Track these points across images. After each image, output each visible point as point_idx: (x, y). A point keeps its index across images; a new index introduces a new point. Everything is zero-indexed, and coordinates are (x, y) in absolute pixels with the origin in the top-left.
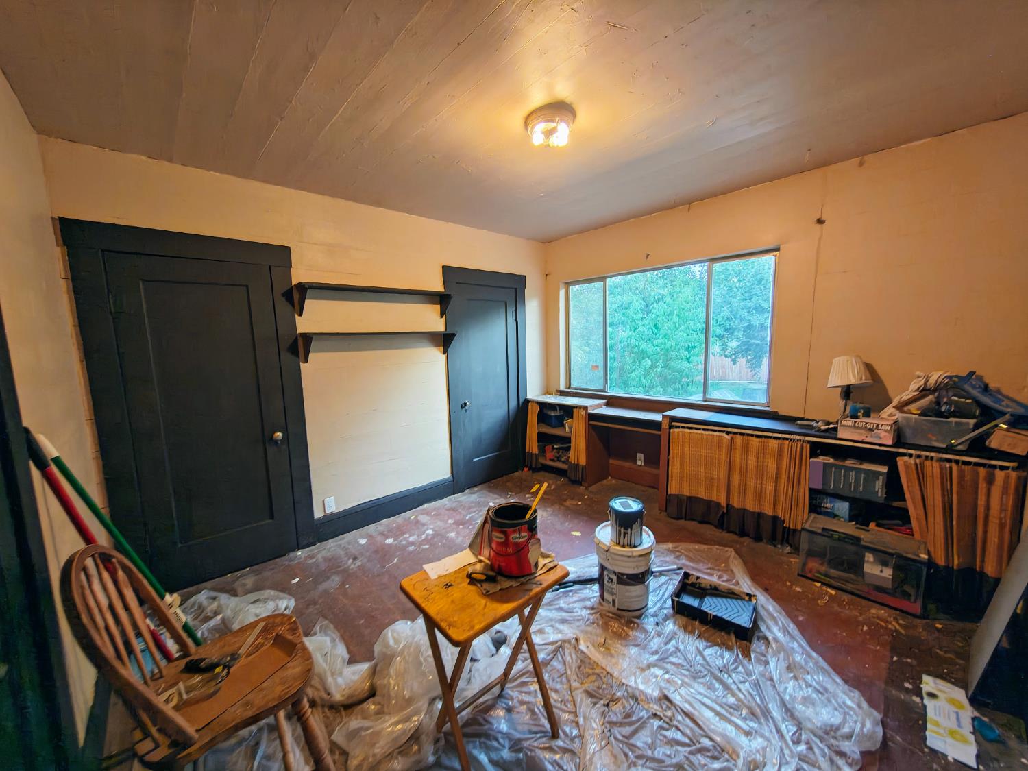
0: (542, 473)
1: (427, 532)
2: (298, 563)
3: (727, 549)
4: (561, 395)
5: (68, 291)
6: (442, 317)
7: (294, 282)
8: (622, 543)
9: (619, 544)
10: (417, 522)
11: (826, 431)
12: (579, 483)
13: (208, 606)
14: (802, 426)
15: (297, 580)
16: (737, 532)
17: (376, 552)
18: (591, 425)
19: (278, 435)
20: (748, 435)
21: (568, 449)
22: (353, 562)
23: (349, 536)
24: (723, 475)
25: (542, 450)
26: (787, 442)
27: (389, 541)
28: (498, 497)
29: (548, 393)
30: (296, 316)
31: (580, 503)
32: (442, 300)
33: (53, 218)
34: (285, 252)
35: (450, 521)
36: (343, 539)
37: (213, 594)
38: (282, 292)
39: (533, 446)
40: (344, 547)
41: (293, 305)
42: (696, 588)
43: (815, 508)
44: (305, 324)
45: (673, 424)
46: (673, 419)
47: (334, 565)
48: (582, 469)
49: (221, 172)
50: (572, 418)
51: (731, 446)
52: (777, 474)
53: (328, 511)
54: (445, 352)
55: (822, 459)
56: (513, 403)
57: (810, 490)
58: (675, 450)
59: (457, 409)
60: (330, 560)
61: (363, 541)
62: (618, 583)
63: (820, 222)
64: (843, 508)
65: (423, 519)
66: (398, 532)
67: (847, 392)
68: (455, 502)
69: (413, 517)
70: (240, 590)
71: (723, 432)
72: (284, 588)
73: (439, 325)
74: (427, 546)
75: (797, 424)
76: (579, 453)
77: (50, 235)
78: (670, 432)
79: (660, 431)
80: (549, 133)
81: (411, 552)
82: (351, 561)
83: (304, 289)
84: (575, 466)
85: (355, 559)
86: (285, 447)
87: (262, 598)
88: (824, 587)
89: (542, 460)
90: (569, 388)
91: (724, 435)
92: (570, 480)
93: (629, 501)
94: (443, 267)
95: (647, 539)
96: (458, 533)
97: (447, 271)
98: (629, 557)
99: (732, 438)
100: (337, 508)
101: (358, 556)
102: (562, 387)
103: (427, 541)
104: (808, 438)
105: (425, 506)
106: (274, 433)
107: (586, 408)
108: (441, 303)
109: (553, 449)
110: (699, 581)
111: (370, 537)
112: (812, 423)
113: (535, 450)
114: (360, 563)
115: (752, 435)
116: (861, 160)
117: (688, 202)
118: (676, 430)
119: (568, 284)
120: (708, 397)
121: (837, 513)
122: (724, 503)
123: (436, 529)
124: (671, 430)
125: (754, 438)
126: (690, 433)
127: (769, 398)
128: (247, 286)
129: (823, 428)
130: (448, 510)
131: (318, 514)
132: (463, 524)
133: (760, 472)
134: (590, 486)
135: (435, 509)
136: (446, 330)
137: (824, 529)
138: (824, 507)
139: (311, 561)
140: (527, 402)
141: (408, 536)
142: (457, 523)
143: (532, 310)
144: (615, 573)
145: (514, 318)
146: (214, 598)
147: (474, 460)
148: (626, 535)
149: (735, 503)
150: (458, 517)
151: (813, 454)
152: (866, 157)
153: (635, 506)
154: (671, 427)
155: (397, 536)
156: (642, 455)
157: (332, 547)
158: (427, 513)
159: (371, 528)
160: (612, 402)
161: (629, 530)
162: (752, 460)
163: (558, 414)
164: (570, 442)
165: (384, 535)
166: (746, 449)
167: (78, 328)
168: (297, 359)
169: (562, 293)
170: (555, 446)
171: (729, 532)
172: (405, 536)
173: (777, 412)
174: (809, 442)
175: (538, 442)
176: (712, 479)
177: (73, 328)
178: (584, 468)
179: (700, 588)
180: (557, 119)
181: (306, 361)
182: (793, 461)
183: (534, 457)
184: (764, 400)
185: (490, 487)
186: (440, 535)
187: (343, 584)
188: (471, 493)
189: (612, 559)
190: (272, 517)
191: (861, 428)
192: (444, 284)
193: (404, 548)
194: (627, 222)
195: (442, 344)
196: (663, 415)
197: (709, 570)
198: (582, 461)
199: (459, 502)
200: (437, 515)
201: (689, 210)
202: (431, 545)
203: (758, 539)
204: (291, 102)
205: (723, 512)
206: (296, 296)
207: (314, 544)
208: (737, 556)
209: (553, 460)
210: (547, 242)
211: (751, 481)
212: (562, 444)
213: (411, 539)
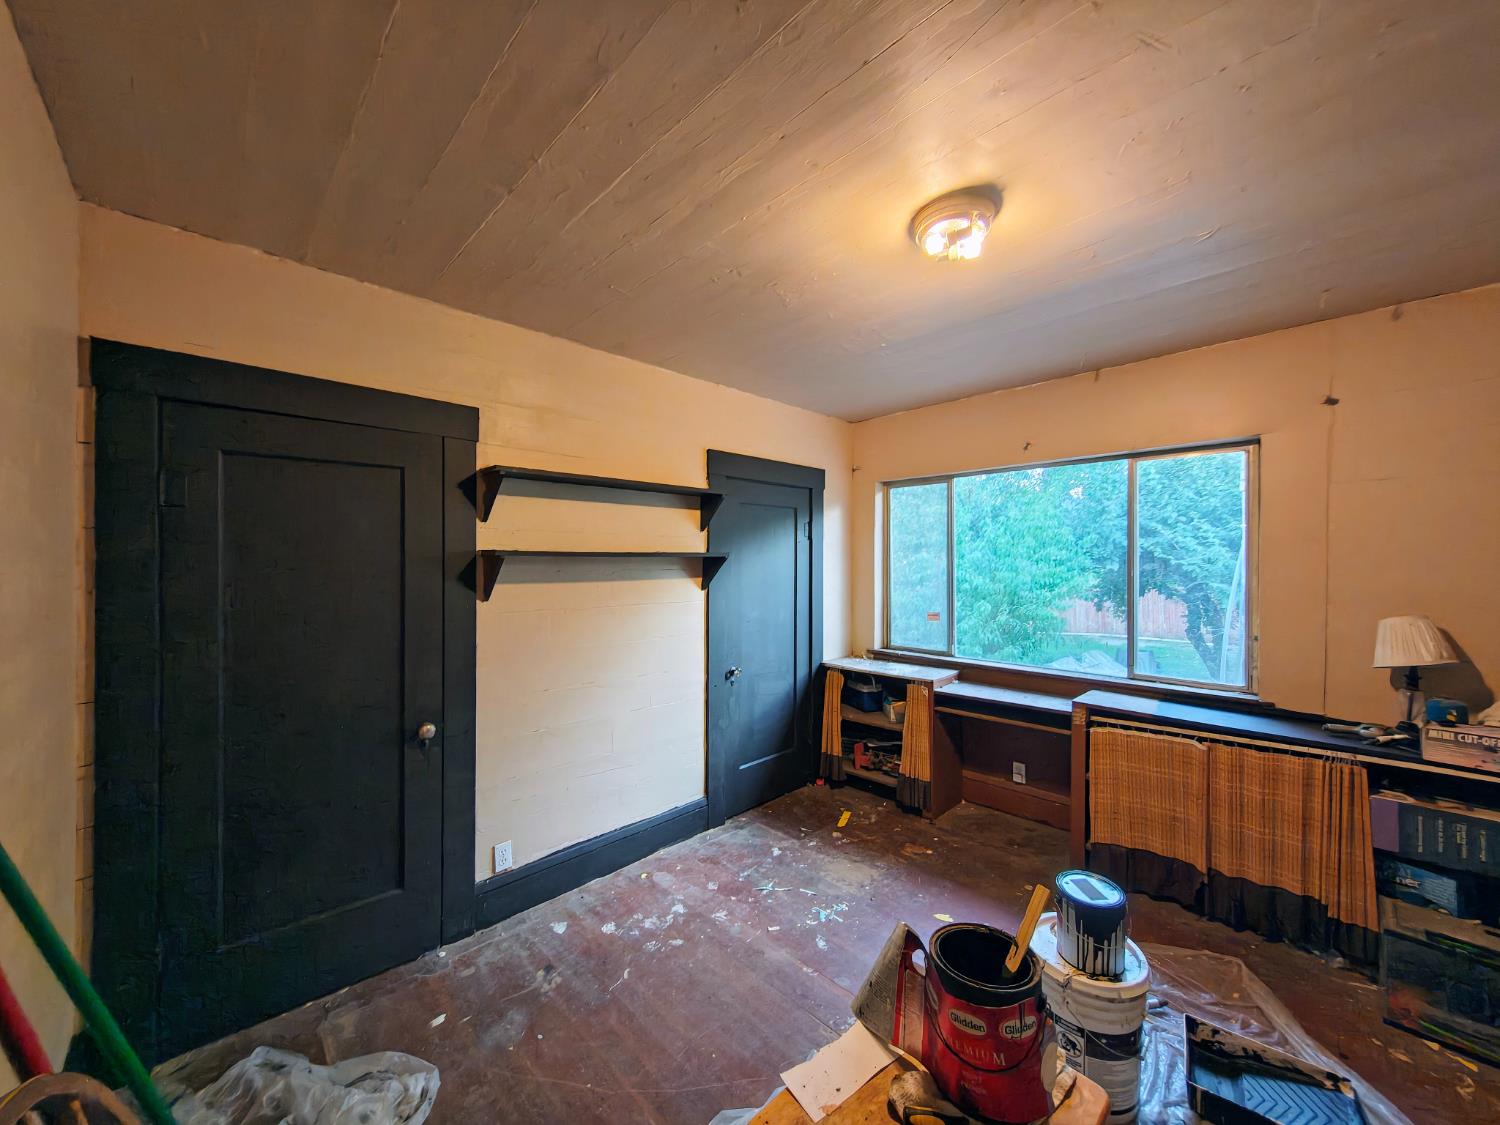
0: (847, 790)
1: (674, 909)
2: (443, 978)
3: (1227, 958)
4: (875, 659)
5: (86, 464)
6: (702, 529)
7: (480, 464)
8: (1089, 968)
9: (1084, 969)
10: (653, 886)
11: (1386, 744)
12: (917, 812)
13: (266, 1087)
14: (1335, 733)
15: (441, 1019)
16: (1233, 921)
17: (587, 953)
18: (936, 712)
19: (428, 730)
20: (1240, 745)
21: (898, 750)
22: (545, 976)
23: (534, 915)
24: (1196, 817)
25: (848, 748)
26: (1321, 762)
27: (609, 928)
28: (785, 837)
29: (852, 654)
30: (478, 521)
31: (930, 852)
32: (705, 503)
33: (80, 340)
34: (468, 418)
35: (712, 886)
36: (523, 921)
37: (277, 1056)
38: (459, 481)
39: (832, 742)
40: (527, 939)
41: (474, 504)
42: (1213, 1052)
43: (1386, 887)
44: (489, 536)
45: (1094, 718)
46: (1094, 710)
47: (510, 987)
48: (925, 788)
49: (381, 284)
50: (905, 700)
51: (1209, 766)
52: (1304, 818)
53: (499, 869)
54: (705, 586)
55: (1391, 797)
56: (802, 672)
57: (1377, 852)
58: (1100, 764)
59: (719, 678)
60: (502, 970)
61: (560, 928)
62: (1088, 1053)
63: (1331, 401)
64: (1443, 890)
65: (663, 879)
66: (621, 908)
67: (1410, 678)
68: (711, 845)
69: (643, 876)
70: (330, 1047)
71: (1192, 737)
72: (417, 1044)
73: (695, 542)
74: (679, 942)
75: (1327, 729)
76: (917, 759)
77: (70, 368)
78: (1088, 733)
79: (1070, 730)
80: (955, 237)
81: (652, 955)
82: (541, 973)
83: (495, 478)
84: (913, 782)
85: (549, 969)
86: (437, 750)
87: (374, 1070)
88: (1449, 1053)
89: (848, 768)
90: (887, 648)
91: (1194, 742)
92: (900, 805)
93: (1089, 879)
94: (708, 451)
95: (1135, 965)
96: (730, 913)
97: (715, 459)
98: (1112, 1001)
99: (1209, 748)
100: (514, 863)
101: (555, 965)
102: (877, 646)
103: (676, 929)
104: (1361, 758)
105: (662, 852)
106: (421, 725)
107: (929, 684)
108: (703, 508)
109: (867, 748)
110: (1218, 1038)
111: (571, 917)
112: (1356, 729)
113: (837, 750)
114: (559, 980)
115: (1249, 746)
116: (1396, 310)
117: (1095, 368)
118: (1100, 730)
119: (888, 485)
120: (1138, 671)
121: (1429, 897)
122: (1201, 866)
123: (691, 903)
124: (1092, 730)
125: (1253, 752)
126: (1128, 736)
127: (1249, 678)
128: (402, 469)
129: (1382, 739)
130: (704, 861)
131: (482, 874)
132: (737, 891)
133: (1269, 814)
134: (936, 816)
135: (681, 859)
136: (708, 550)
137: (1428, 934)
138: (1401, 884)
139: (467, 973)
140: (823, 669)
141: (640, 916)
142: (727, 890)
143: (832, 522)
144: (1081, 1031)
145: (807, 534)
146: (278, 1068)
147: (742, 767)
148: (1100, 953)
149: (1225, 866)
150: (724, 878)
151: (1375, 786)
152: (1405, 307)
153: (1111, 896)
154: (1090, 724)
155: (621, 916)
156: (1023, 766)
157: (501, 941)
158: (669, 868)
159: (572, 898)
160: (968, 673)
161: (1106, 942)
162: (1253, 792)
163: (875, 691)
164: (901, 740)
165: (597, 914)
166: (1238, 770)
167: (92, 531)
168: (472, 593)
169: (879, 498)
170: (870, 745)
171: (1212, 918)
172: (635, 917)
173: (1273, 705)
174: (1364, 764)
175: (842, 736)
176: (1174, 818)
177: (83, 532)
178: (927, 785)
179: (1222, 1053)
180: (975, 213)
181: (486, 597)
182: (1336, 797)
183: (835, 761)
184: (1241, 682)
185: (766, 815)
186: (700, 915)
187: (531, 1029)
188: (737, 828)
189: (1075, 1001)
190: (400, 884)
191: (1472, 745)
192: (708, 478)
193: (636, 946)
194: (990, 394)
195: (701, 573)
196: (1074, 703)
197: (1216, 1009)
198: (924, 773)
199: (721, 845)
200: (685, 872)
201: (1096, 379)
202: (687, 939)
203: (1274, 936)
204: (536, 161)
205: (1203, 883)
206: (481, 488)
207: (469, 933)
208: (1253, 976)
209: (866, 768)
210: (856, 422)
211: (1253, 830)
212: (882, 740)
213: (647, 924)
